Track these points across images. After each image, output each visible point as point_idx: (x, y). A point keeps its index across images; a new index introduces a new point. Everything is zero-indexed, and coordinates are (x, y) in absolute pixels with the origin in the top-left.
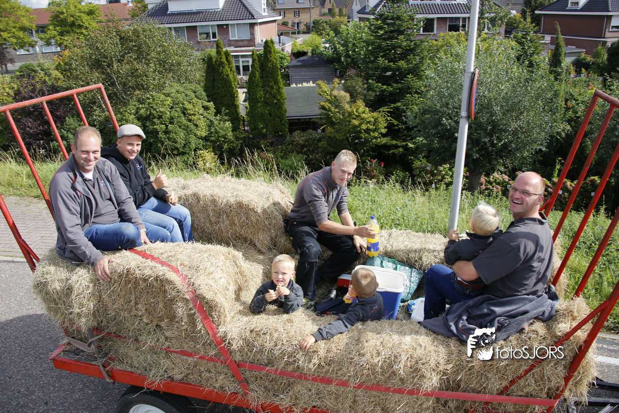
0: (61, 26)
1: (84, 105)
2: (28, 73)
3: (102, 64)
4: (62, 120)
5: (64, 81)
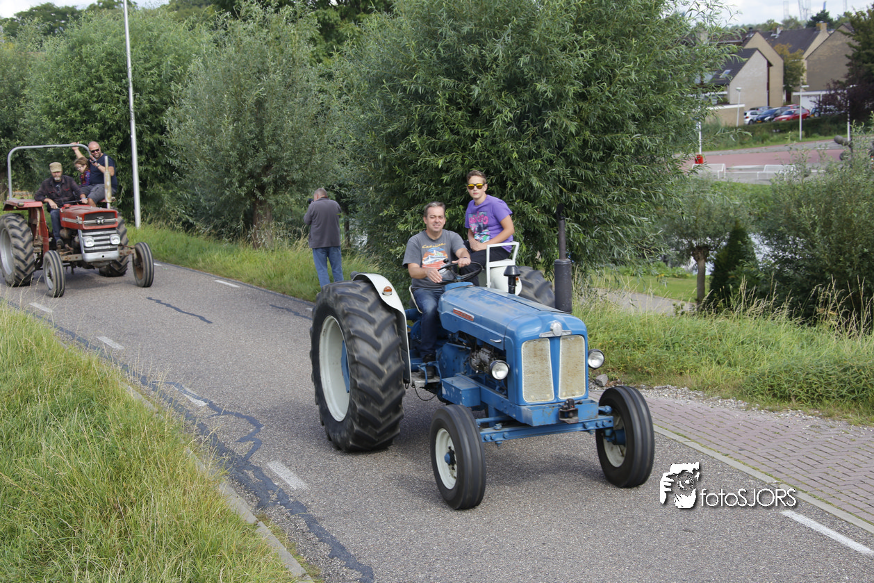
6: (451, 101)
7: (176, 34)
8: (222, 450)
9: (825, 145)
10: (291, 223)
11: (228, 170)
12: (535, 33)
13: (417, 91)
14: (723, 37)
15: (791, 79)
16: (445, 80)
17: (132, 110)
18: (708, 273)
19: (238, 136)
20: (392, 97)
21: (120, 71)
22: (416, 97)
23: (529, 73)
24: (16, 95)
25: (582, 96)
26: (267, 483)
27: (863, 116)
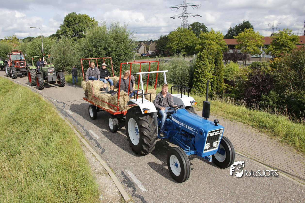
0: (276, 46)
1: (281, 86)
2: (255, 66)
3: (297, 67)
4: (268, 91)
5: (275, 72)
6: (95, 51)
7: (49, 41)
8: (59, 108)
9: (152, 59)
10: (69, 71)
11: (59, 63)
12: (108, 41)
13: (90, 50)
14: (137, 42)
15: (148, 49)
16: (94, 48)
17: (43, 53)
18: (136, 79)
19: (60, 57)
20: (85, 51)
21: (41, 47)
22: (90, 51)
23: (107, 47)
24: (24, 51)
25: (116, 51)
26: (66, 113)
27: (158, 55)
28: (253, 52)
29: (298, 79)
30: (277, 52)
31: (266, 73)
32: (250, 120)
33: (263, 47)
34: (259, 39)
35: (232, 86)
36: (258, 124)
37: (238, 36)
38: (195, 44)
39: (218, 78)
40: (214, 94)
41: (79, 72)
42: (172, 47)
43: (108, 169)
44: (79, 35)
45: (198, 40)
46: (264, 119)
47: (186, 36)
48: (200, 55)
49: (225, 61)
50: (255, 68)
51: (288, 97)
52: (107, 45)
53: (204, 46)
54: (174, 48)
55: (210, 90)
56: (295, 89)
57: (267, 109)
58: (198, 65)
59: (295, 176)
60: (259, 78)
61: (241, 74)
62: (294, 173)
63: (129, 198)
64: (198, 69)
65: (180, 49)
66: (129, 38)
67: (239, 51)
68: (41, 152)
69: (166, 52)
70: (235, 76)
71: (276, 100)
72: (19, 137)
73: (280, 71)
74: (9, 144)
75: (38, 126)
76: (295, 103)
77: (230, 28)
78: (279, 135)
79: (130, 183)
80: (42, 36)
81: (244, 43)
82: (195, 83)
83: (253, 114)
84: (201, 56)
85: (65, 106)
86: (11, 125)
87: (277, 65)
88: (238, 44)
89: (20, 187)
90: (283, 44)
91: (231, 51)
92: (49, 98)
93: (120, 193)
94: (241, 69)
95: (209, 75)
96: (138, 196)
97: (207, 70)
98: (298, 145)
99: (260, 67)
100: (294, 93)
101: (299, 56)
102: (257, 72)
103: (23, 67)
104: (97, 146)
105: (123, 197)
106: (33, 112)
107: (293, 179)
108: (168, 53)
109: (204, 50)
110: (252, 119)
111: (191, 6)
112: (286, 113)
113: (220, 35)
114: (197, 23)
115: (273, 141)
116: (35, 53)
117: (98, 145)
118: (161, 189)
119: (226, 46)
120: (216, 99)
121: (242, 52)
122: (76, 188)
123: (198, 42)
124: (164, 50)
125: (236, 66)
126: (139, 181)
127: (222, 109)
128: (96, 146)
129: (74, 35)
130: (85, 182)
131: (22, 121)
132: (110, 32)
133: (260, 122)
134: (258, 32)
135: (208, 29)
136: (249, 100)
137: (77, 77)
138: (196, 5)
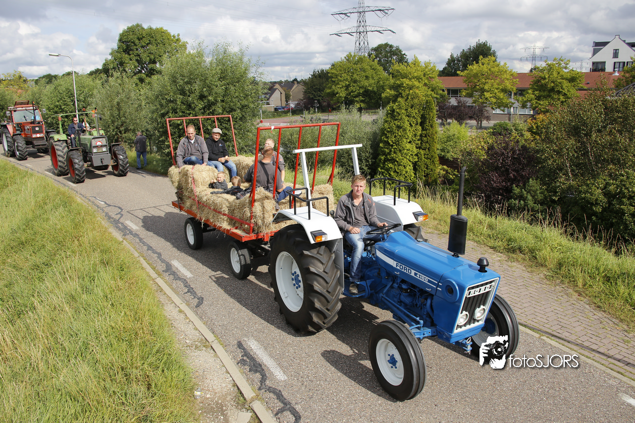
0: (540, 91)
1: (550, 170)
2: (500, 131)
3: (580, 132)
4: (525, 180)
5: (538, 143)
6: (182, 103)
7: (89, 82)
8: (110, 217)
9: (297, 118)
10: (131, 143)
11: (109, 126)
12: (207, 81)
13: (170, 99)
14: (265, 83)
15: (287, 98)
16: (180, 96)
17: (76, 106)
19: (112, 115)
20: (162, 101)
21: (72, 95)
22: (172, 102)
23: (206, 94)
25: (223, 101)
26: (126, 228)
27: (308, 109)
28: (495, 103)
29: (582, 156)
30: (542, 103)
31: (521, 144)
32: (489, 236)
33: (515, 94)
34: (508, 77)
35: (456, 170)
36: (505, 244)
37: (466, 71)
38: (383, 88)
39: (428, 155)
40: (420, 185)
41: (150, 144)
42: (337, 93)
43: (210, 337)
44: (150, 69)
45: (387, 79)
46: (517, 235)
47: (364, 71)
48: (392, 108)
49: (442, 120)
50: (500, 134)
51: (563, 191)
52: (205, 89)
53: (400, 91)
54: (341, 95)
55: (413, 177)
56: (575, 175)
57: (524, 214)
58: (389, 130)
59: (574, 343)
60: (508, 153)
61: (474, 147)
62: (572, 338)
63: (253, 394)
64: (387, 137)
65: (352, 96)
66: (251, 75)
67: (469, 101)
68: (76, 306)
69: (325, 104)
70: (461, 151)
71: (540, 197)
72: (31, 277)
73: (548, 140)
74: (12, 292)
75: (68, 254)
76: (576, 203)
77: (452, 56)
78: (546, 266)
79: (254, 365)
80: (75, 72)
81: (478, 85)
82: (383, 165)
83: (496, 226)
84: (393, 111)
85: (122, 213)
86: (15, 254)
87: (542, 128)
88: (466, 86)
89: (35, 376)
90: (554, 89)
91: (453, 101)
92: (90, 198)
93: (235, 385)
94: (473, 137)
95: (410, 148)
96: (270, 390)
97: (406, 139)
98: (580, 284)
99: (510, 133)
100: (575, 183)
101: (585, 111)
102: (504, 143)
103: (38, 135)
104: (188, 292)
105: (241, 393)
106: (59, 227)
107: (571, 349)
108: (329, 105)
109: (399, 99)
110: (493, 234)
111: (373, 11)
112: (558, 223)
113: (431, 69)
114: (387, 45)
115: (534, 277)
116: (61, 106)
117: (191, 291)
118: (317, 375)
119: (443, 91)
120: (423, 195)
121: (475, 103)
122: (148, 376)
123: (388, 82)
124: (320, 98)
125: (463, 130)
126: (272, 359)
127: (435, 216)
128: (186, 293)
129: (138, 69)
130: (165, 363)
131: (37, 244)
132: (211, 63)
133: (510, 240)
134: (505, 64)
135: (407, 57)
136: (488, 197)
137: (146, 155)
138: (384, 9)
